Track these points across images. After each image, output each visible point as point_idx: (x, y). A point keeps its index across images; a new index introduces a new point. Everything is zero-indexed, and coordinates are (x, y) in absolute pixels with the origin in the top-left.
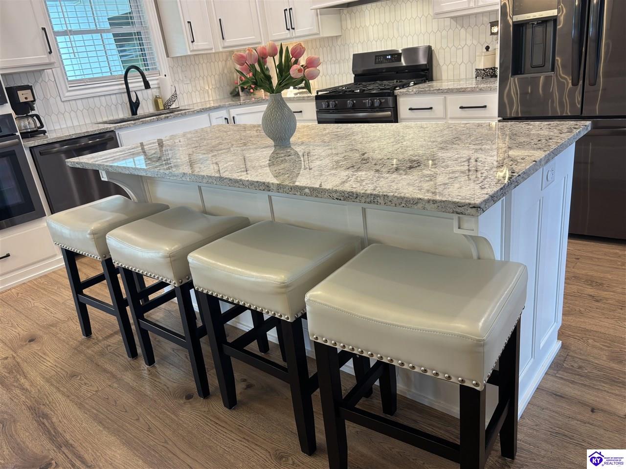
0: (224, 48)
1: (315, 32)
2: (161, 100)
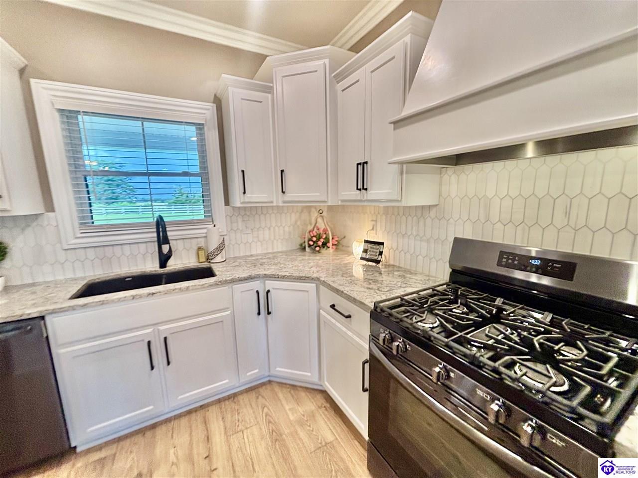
0: (284, 202)
1: (395, 198)
2: (203, 251)
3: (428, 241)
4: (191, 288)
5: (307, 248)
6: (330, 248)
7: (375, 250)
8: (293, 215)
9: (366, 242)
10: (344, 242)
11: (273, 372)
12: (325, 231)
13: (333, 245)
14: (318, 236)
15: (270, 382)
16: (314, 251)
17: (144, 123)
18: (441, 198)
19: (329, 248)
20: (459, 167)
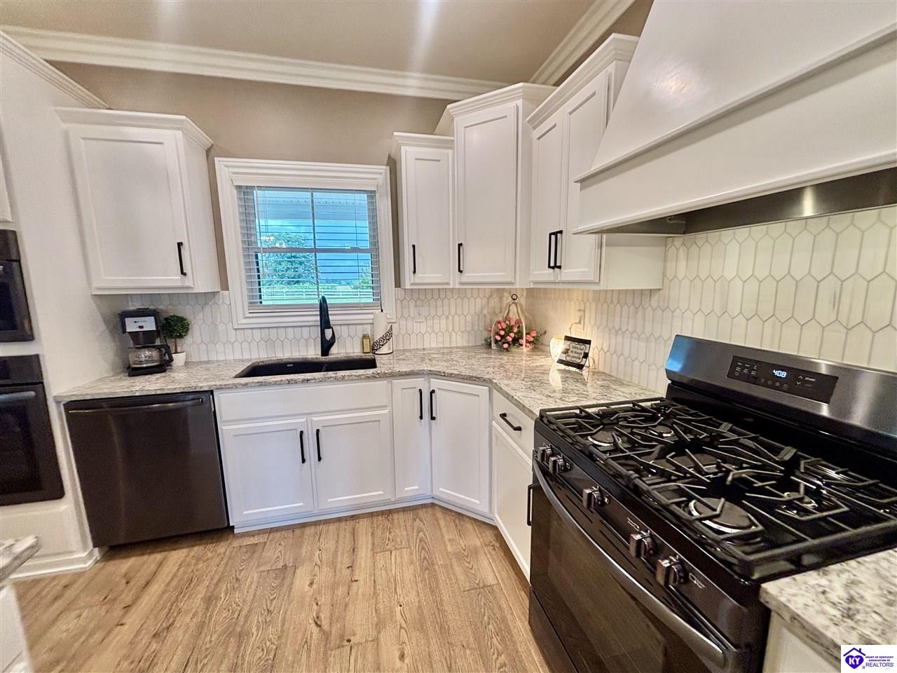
0: (461, 284)
1: (591, 278)
2: (368, 340)
3: (647, 340)
4: (347, 378)
5: (493, 344)
6: (524, 346)
7: (578, 351)
8: (478, 300)
9: (568, 338)
10: (545, 339)
11: (436, 493)
12: (518, 322)
13: (527, 342)
14: (507, 330)
15: (433, 505)
16: (501, 349)
17: (314, 193)
18: (665, 278)
19: (522, 345)
20: (687, 236)
